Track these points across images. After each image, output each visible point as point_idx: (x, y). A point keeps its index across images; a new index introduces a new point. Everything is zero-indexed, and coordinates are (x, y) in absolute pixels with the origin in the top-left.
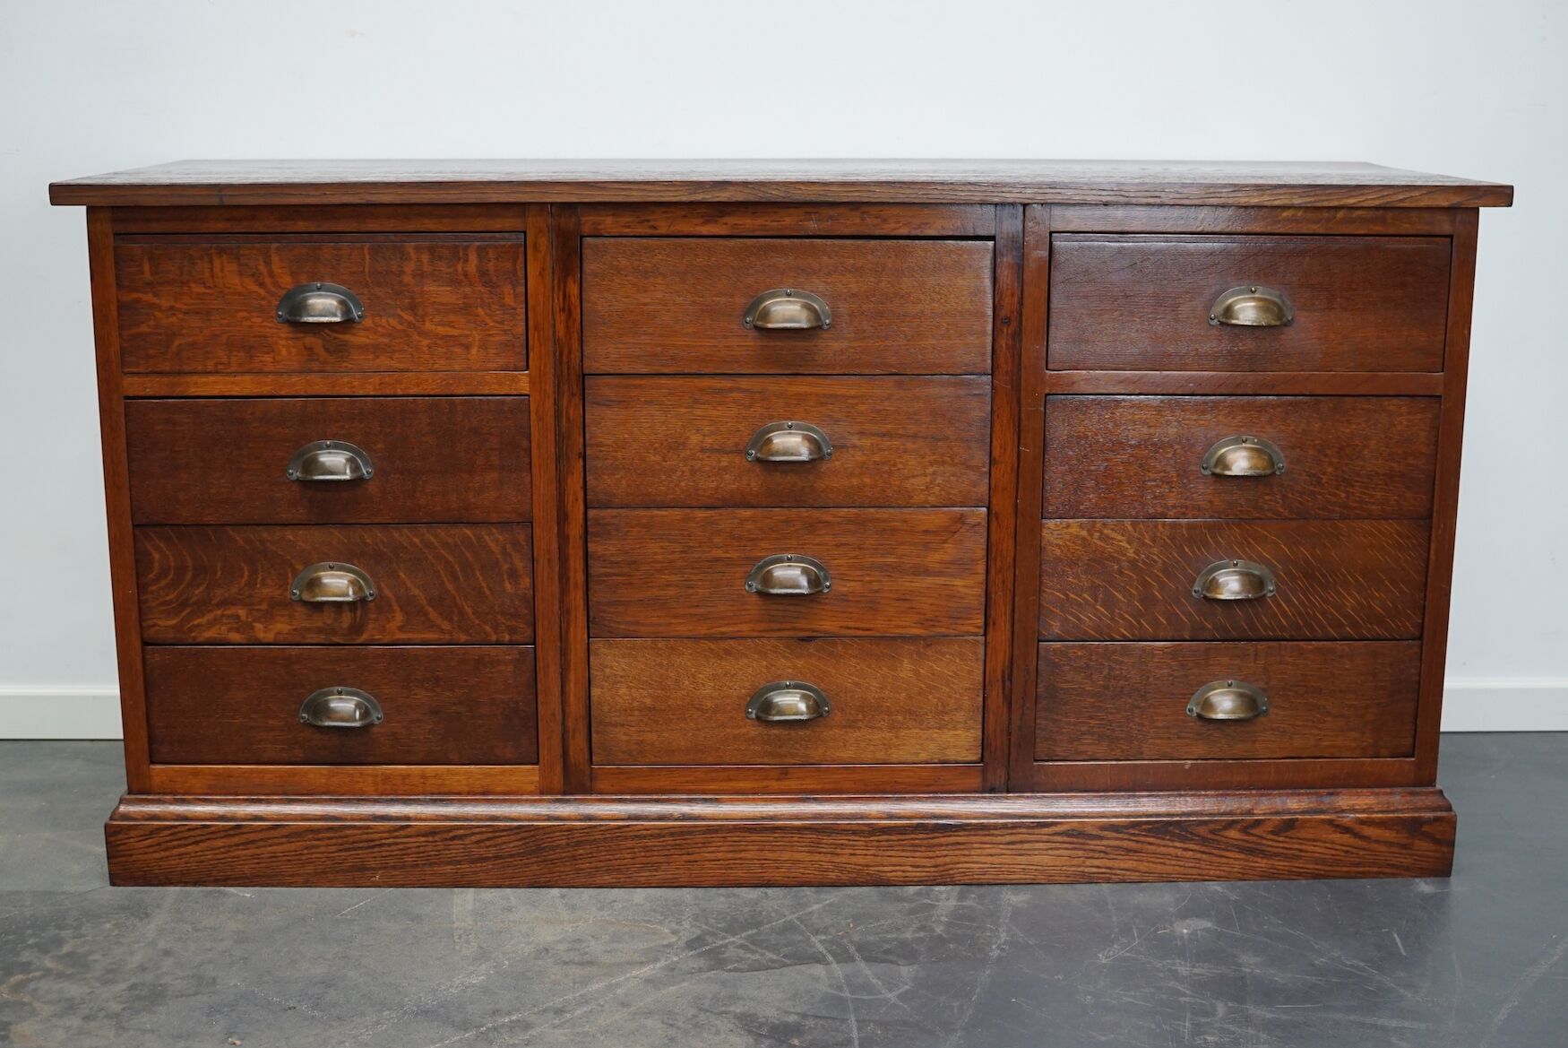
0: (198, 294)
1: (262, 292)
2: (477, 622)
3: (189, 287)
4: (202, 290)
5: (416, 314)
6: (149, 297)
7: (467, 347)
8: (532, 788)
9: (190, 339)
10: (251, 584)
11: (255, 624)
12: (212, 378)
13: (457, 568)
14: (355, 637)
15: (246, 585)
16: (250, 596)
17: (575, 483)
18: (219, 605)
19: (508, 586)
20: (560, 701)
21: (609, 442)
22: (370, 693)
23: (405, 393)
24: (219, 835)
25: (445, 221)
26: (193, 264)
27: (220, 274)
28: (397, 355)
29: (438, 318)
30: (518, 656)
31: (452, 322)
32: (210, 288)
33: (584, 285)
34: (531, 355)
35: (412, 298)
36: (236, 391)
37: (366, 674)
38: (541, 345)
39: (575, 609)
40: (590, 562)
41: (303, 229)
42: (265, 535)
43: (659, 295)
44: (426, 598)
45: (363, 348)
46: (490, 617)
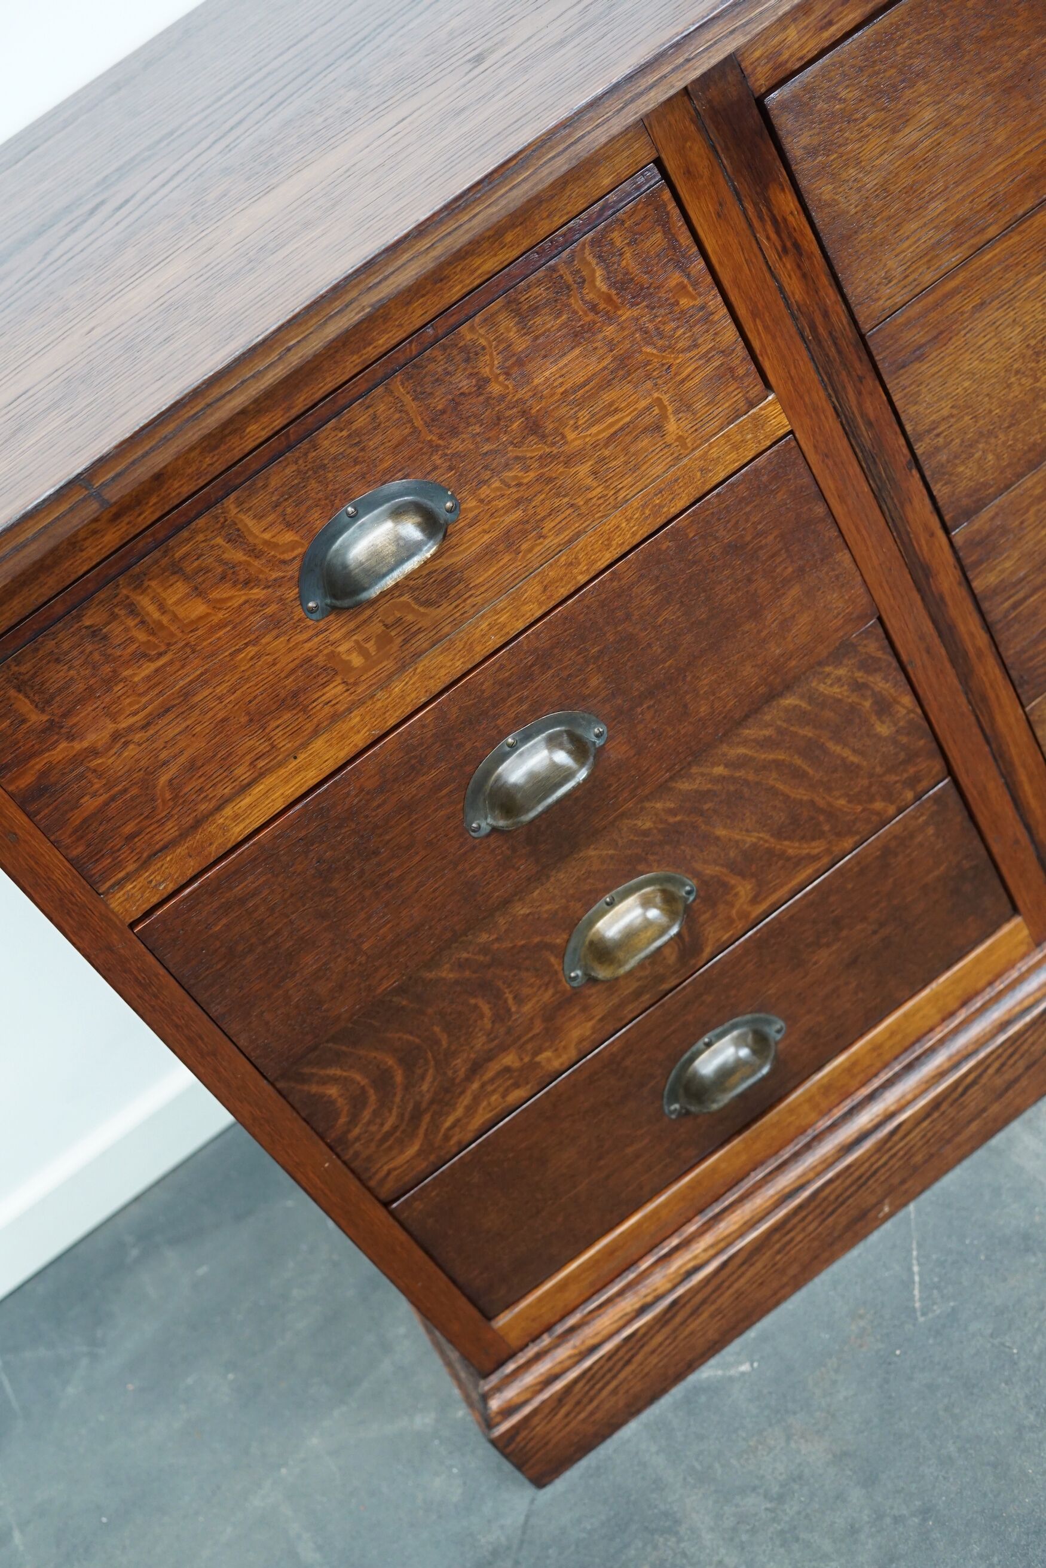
0: (148, 678)
1: (257, 593)
2: (859, 808)
3: (125, 680)
4: (149, 668)
5: (544, 436)
6: (62, 750)
7: (658, 428)
8: (1023, 949)
9: (182, 759)
10: (501, 1015)
11: (538, 1059)
12: (259, 789)
13: (798, 761)
14: (693, 962)
15: (493, 1022)
16: (508, 1032)
17: (920, 511)
18: (469, 1078)
19: (883, 729)
20: (1018, 818)
21: (945, 412)
22: (751, 1012)
23: (593, 574)
24: (652, 1332)
25: (509, 237)
26: (105, 637)
27: (165, 620)
28: (549, 525)
29: (584, 415)
30: (935, 808)
31: (611, 404)
32: (160, 655)
33: (803, 183)
34: (767, 366)
35: (524, 413)
36: (312, 777)
37: (733, 992)
38: (774, 338)
39: (992, 686)
40: (986, 606)
41: (264, 434)
42: (484, 937)
43: (928, 115)
44: (772, 835)
45: (488, 554)
46: (874, 789)
